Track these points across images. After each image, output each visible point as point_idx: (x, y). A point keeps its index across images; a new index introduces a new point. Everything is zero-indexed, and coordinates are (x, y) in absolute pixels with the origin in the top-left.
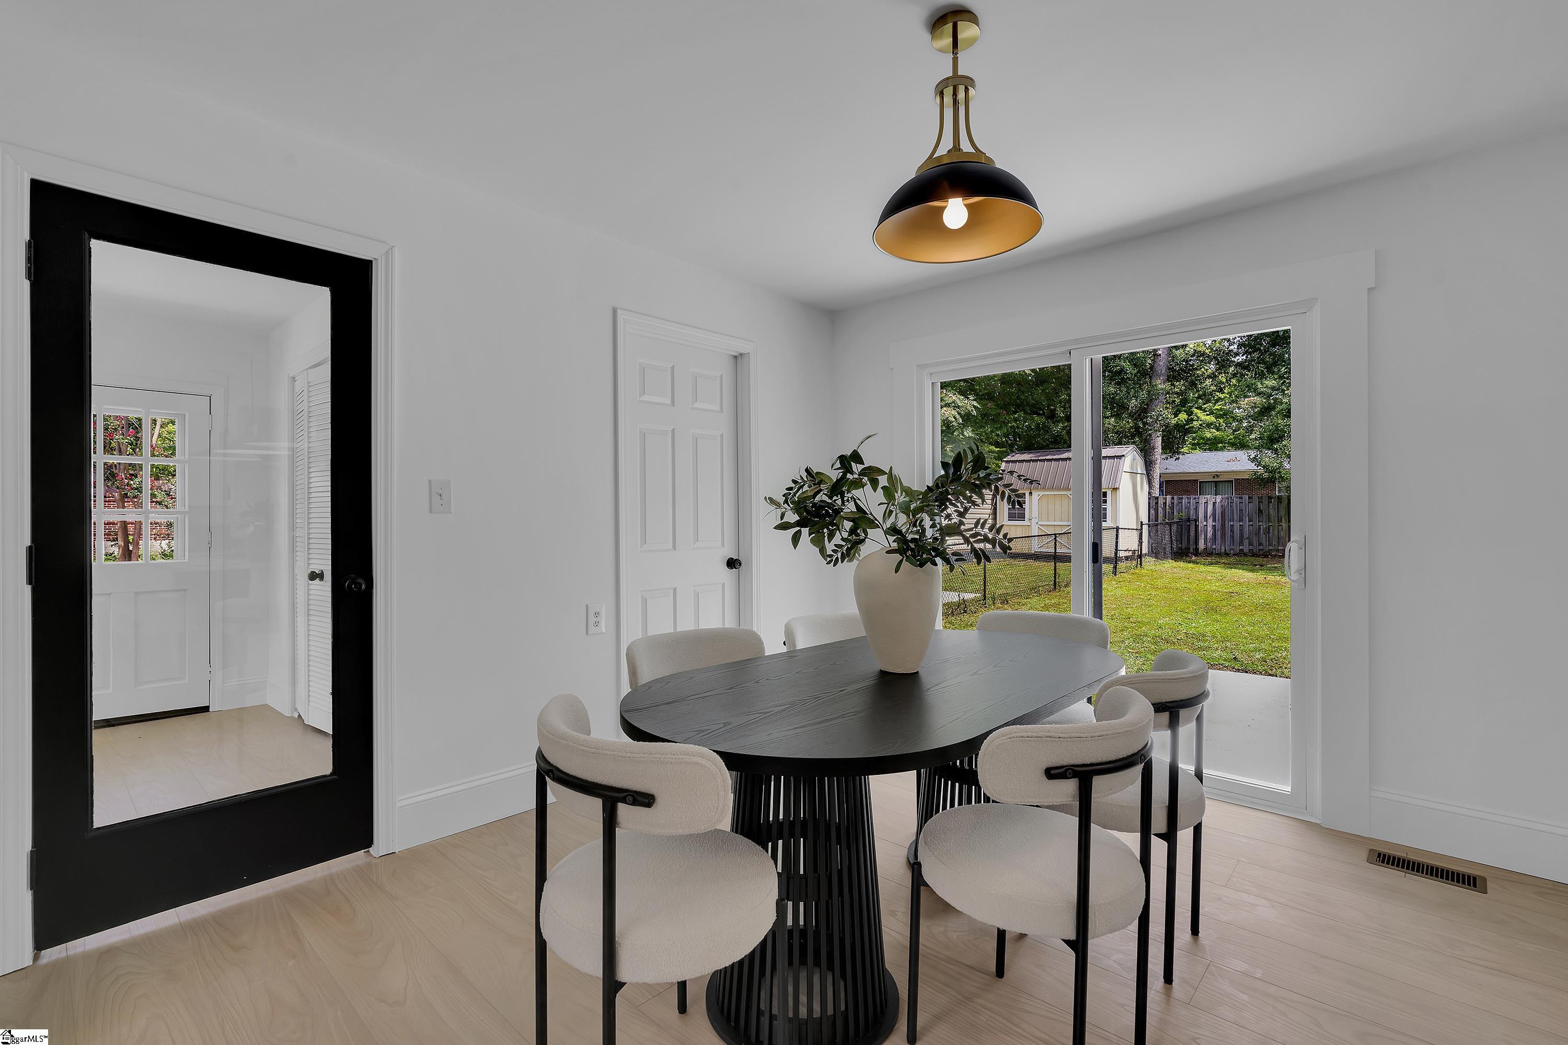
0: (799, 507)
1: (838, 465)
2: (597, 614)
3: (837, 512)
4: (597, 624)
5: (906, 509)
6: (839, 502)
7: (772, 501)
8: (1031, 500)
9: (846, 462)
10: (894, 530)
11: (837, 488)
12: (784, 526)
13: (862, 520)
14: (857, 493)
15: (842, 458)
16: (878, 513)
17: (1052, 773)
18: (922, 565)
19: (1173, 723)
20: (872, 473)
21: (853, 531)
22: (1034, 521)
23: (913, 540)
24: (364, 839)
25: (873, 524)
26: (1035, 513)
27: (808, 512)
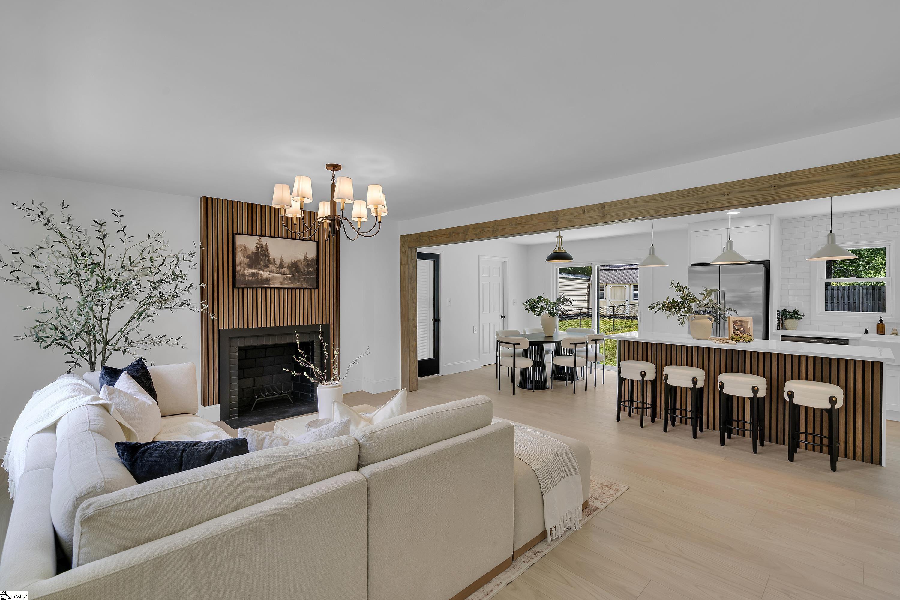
0: (529, 305)
1: (538, 298)
2: (475, 328)
3: (537, 307)
4: (475, 331)
5: (550, 306)
6: (538, 304)
7: (524, 304)
8: (606, 289)
9: (539, 298)
10: (548, 310)
11: (538, 302)
12: (527, 309)
13: (542, 308)
14: (541, 303)
15: (539, 297)
16: (545, 306)
17: (571, 344)
18: (553, 317)
19: (596, 344)
20: (544, 300)
21: (540, 310)
22: (608, 299)
23: (552, 312)
24: (438, 372)
25: (544, 309)
26: (608, 296)
27: (532, 306)
